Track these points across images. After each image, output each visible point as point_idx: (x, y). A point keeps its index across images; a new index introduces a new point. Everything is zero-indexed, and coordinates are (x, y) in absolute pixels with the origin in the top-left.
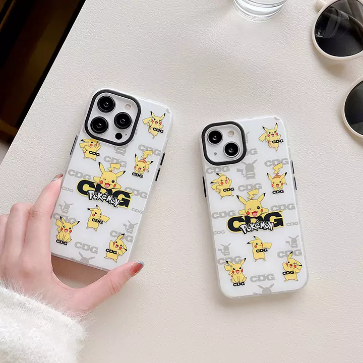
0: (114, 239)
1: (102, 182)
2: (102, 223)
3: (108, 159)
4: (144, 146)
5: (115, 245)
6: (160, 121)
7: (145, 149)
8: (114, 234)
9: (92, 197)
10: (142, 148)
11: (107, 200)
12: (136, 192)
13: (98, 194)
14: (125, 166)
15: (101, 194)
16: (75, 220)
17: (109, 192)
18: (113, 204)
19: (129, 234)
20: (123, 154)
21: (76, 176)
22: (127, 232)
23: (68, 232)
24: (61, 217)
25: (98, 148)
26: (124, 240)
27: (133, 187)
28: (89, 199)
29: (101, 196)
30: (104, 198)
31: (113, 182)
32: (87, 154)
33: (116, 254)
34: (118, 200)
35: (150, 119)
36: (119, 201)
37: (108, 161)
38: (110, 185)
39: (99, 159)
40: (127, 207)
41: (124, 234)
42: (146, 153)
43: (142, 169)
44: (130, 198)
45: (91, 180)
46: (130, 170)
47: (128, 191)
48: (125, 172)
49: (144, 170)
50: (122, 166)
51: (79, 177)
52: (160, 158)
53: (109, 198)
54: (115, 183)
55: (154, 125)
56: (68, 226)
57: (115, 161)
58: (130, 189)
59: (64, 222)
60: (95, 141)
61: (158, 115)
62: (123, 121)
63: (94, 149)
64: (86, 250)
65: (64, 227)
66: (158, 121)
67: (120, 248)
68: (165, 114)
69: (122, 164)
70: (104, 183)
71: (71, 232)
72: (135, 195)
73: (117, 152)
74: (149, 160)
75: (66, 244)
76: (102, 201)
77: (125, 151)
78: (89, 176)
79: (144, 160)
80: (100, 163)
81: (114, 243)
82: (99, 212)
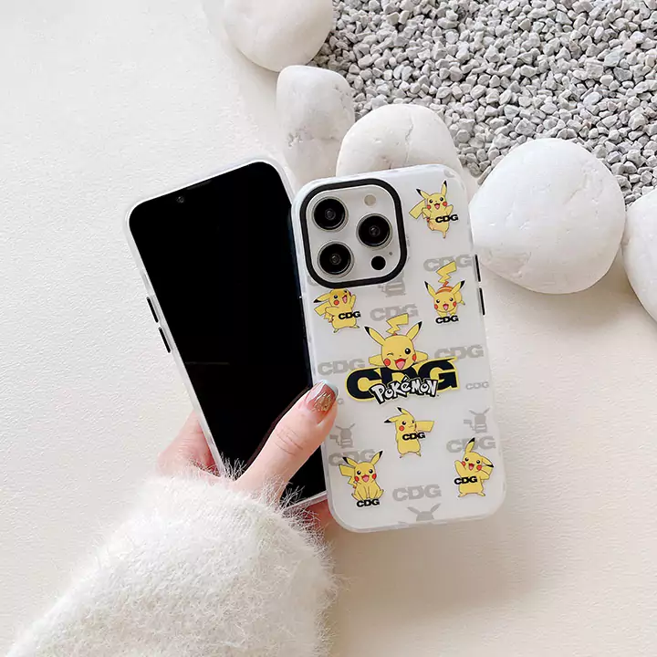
0: (461, 456)
1: (387, 362)
2: (424, 436)
3: (378, 315)
4: (434, 261)
5: (467, 465)
6: (442, 200)
7: (438, 264)
8: (454, 447)
9: (384, 396)
10: (431, 265)
11: (413, 391)
12: (458, 353)
13: (391, 388)
14: (415, 313)
15: (398, 385)
16: (372, 451)
17: (410, 373)
18: (427, 393)
19: (483, 435)
20: (401, 293)
21: (337, 371)
22: (477, 432)
23: (371, 479)
24: (345, 459)
26: (479, 450)
27: (448, 346)
28: (380, 403)
29: (399, 388)
30: (405, 390)
31: (408, 352)
32: (337, 322)
33: (476, 481)
34: (432, 381)
35: (423, 205)
36: (435, 382)
37: (382, 318)
38: (405, 360)
39: (362, 322)
40: (456, 386)
41: (473, 440)
42: (443, 272)
43: (451, 304)
44: (452, 368)
45: (368, 367)
46: (429, 316)
47: (443, 357)
48: (420, 324)
49: (455, 304)
50: (412, 315)
51: (341, 371)
52: (471, 270)
53: (416, 385)
54: (412, 353)
55: (435, 213)
56: (364, 469)
57: (393, 313)
58: (446, 351)
59: (355, 464)
60: (340, 292)
61: (434, 190)
62: (374, 231)
64: (418, 497)
65: (359, 474)
66: (439, 202)
67: (479, 468)
68: (445, 183)
69: (409, 310)
70: (393, 363)
71: (375, 476)
72: (459, 358)
73: (390, 294)
74: (455, 282)
75: (378, 503)
76: (406, 396)
77: (403, 285)
78: (360, 361)
79: (446, 287)
80: (367, 329)
81: (464, 464)
82: (408, 420)
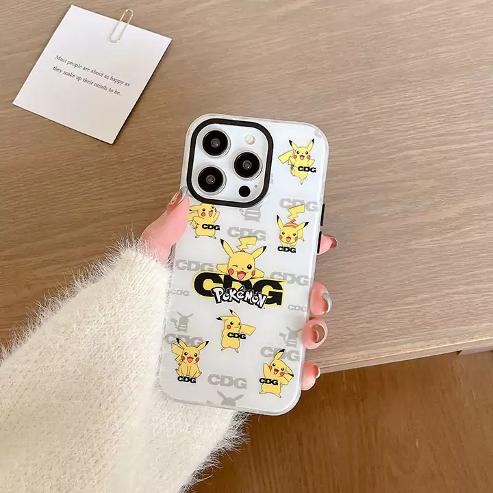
0: (268, 361)
1: (231, 271)
2: (245, 338)
3: (233, 232)
4: (289, 200)
5: (273, 370)
6: (307, 153)
7: (290, 204)
8: (267, 352)
9: (221, 297)
10: (285, 203)
11: (246, 299)
12: (289, 278)
13: (229, 293)
14: (263, 238)
15: (235, 292)
16: (201, 339)
17: (247, 284)
18: (256, 304)
19: (292, 348)
20: (257, 220)
21: (189, 269)
22: (288, 345)
23: (194, 361)
24: (178, 340)
25: (216, 216)
26: (286, 360)
27: (283, 271)
28: (217, 302)
29: (235, 295)
30: (240, 297)
31: (250, 267)
32: (200, 230)
33: (277, 384)
34: (263, 295)
35: (291, 154)
36: (265, 297)
38: (245, 274)
39: (220, 235)
40: (280, 304)
41: (283, 351)
42: (293, 211)
43: (293, 238)
44: (282, 289)
45: (215, 271)
46: (274, 243)
47: (276, 278)
48: (265, 248)
49: (296, 239)
50: (260, 240)
51: (193, 270)
52: (318, 214)
53: (249, 295)
54: (253, 269)
56: (191, 352)
57: (246, 233)
58: (279, 274)
59: (184, 346)
60: (208, 207)
61: (303, 144)
63: (209, 220)
64: (229, 385)
65: (186, 354)
66: (304, 154)
67: (282, 375)
68: (313, 141)
69: (259, 235)
70: (235, 273)
71: (197, 360)
72: (288, 282)
73: (247, 218)
74: (300, 221)
75: (195, 382)
76: (239, 302)
77: (259, 214)
78: (210, 265)
79: (293, 223)
80: (222, 241)
81: (271, 368)
82: (236, 321)
